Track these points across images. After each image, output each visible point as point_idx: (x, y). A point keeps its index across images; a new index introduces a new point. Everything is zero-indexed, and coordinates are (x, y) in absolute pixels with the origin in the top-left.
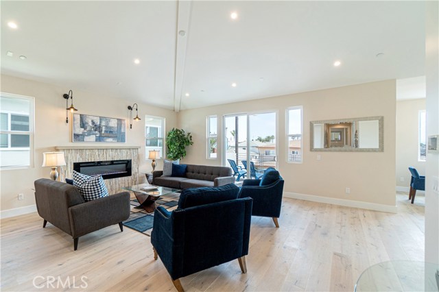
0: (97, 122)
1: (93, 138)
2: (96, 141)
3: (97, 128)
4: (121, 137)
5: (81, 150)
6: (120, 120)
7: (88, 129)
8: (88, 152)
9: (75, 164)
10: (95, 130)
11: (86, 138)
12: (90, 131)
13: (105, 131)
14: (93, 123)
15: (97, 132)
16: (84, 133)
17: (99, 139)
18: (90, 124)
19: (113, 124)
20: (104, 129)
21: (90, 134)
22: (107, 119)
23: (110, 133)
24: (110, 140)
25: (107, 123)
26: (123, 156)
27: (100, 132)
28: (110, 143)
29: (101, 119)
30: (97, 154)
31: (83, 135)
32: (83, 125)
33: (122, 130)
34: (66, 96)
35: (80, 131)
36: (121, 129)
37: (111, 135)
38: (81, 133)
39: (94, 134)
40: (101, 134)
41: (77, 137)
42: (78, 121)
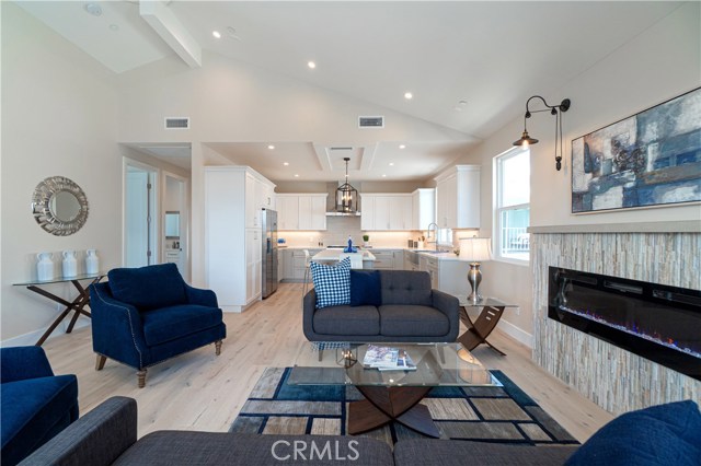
0: (629, 135)
1: (615, 196)
2: (624, 206)
3: (630, 157)
7: (601, 172)
10: (623, 168)
11: (599, 202)
12: (608, 176)
13: (659, 162)
14: (616, 144)
15: (627, 174)
16: (592, 185)
17: (634, 199)
18: (608, 152)
20: (651, 154)
21: (609, 182)
23: (681, 162)
24: (682, 192)
25: (668, 124)
27: (638, 169)
29: (641, 119)
30: (597, 249)
31: (591, 193)
32: (591, 165)
35: (584, 182)
37: (685, 170)
38: (585, 188)
39: (618, 183)
40: (640, 179)
41: (581, 201)
42: (581, 157)
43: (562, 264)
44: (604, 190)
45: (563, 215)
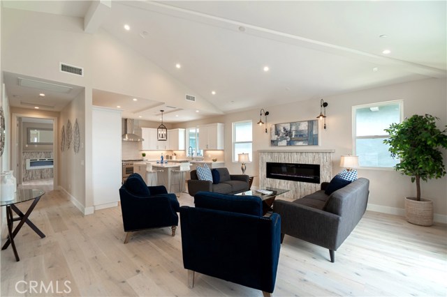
0: (288, 128)
1: (284, 142)
2: (287, 145)
3: (288, 133)
4: (313, 140)
5: (272, 152)
6: (311, 123)
7: (281, 135)
8: (276, 155)
9: (267, 163)
11: (280, 144)
12: (282, 137)
13: (296, 135)
14: (285, 129)
15: (288, 137)
16: (277, 139)
17: (289, 144)
18: (282, 131)
19: (304, 127)
20: (294, 133)
21: (282, 139)
22: (297, 124)
23: (300, 136)
24: (301, 143)
25: (297, 127)
27: (291, 136)
28: (301, 146)
29: (291, 124)
30: (283, 156)
31: (277, 141)
32: (277, 133)
33: (314, 132)
34: (267, 113)
35: (275, 137)
36: (312, 131)
37: (301, 138)
38: (275, 139)
39: (285, 139)
40: (291, 139)
41: (273, 143)
42: (274, 130)
43: (271, 161)
44: (281, 141)
45: (268, 147)
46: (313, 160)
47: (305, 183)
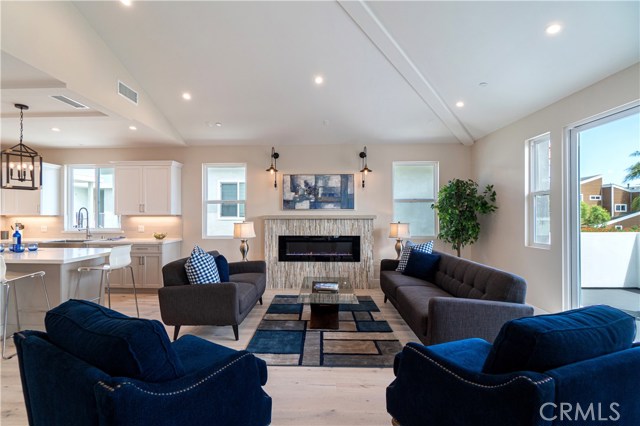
0: (312, 182)
1: (306, 204)
2: (310, 208)
3: (312, 190)
4: (347, 201)
5: (288, 220)
6: (346, 178)
7: (300, 193)
8: (295, 223)
9: (280, 237)
10: (310, 194)
11: (298, 206)
12: (303, 195)
13: (323, 194)
14: (306, 184)
15: (311, 196)
16: (295, 198)
17: (314, 206)
18: (303, 186)
19: (335, 182)
20: (321, 191)
21: (302, 198)
22: (326, 178)
23: (331, 196)
24: (331, 206)
25: (326, 182)
26: (346, 230)
27: (316, 195)
28: (330, 210)
29: (317, 178)
31: (294, 201)
32: (294, 188)
33: (349, 191)
34: (276, 156)
35: (290, 196)
36: (346, 188)
37: (331, 199)
38: (291, 199)
39: (307, 199)
40: (316, 199)
41: (288, 204)
42: (288, 184)
43: (287, 234)
44: (301, 201)
45: (276, 210)
46: (352, 230)
47: (340, 263)
